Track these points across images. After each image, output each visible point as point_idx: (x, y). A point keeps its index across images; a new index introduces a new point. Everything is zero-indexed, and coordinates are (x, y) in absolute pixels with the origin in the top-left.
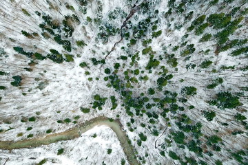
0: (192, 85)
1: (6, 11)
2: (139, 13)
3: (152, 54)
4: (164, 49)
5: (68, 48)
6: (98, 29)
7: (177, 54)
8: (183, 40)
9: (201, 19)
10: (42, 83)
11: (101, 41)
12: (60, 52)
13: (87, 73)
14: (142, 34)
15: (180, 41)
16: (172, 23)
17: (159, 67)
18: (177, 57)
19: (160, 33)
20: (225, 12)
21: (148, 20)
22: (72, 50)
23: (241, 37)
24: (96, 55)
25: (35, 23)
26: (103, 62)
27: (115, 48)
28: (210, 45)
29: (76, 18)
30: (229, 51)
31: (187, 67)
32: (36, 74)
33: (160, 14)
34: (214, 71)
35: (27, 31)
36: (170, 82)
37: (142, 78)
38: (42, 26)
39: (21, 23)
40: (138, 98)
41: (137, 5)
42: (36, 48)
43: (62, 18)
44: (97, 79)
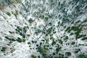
0: (69, 52)
1: (5, 25)
2: (49, 26)
3: (53, 39)
4: (58, 38)
5: (24, 37)
6: (35, 31)
7: (62, 40)
8: (64, 35)
9: (69, 28)
10: (13, 50)
11: (35, 35)
12: (21, 38)
13: (30, 46)
14: (50, 32)
15: (63, 35)
16: (60, 29)
17: (56, 44)
18: (62, 41)
19: (56, 32)
20: (77, 26)
21: (51, 28)
22: (25, 38)
23: (84, 34)
24: (34, 40)
25: (14, 29)
26: (36, 42)
27: (40, 37)
28: (73, 36)
29: (28, 27)
30: (81, 39)
31: (66, 44)
32: (11, 47)
33: (55, 26)
34: (77, 46)
35: (11, 31)
36: (61, 50)
37: (50, 48)
38: (16, 30)
39: (9, 29)
40: (49, 57)
41: (48, 23)
42: (13, 37)
43: (23, 27)
44: (33, 49)
